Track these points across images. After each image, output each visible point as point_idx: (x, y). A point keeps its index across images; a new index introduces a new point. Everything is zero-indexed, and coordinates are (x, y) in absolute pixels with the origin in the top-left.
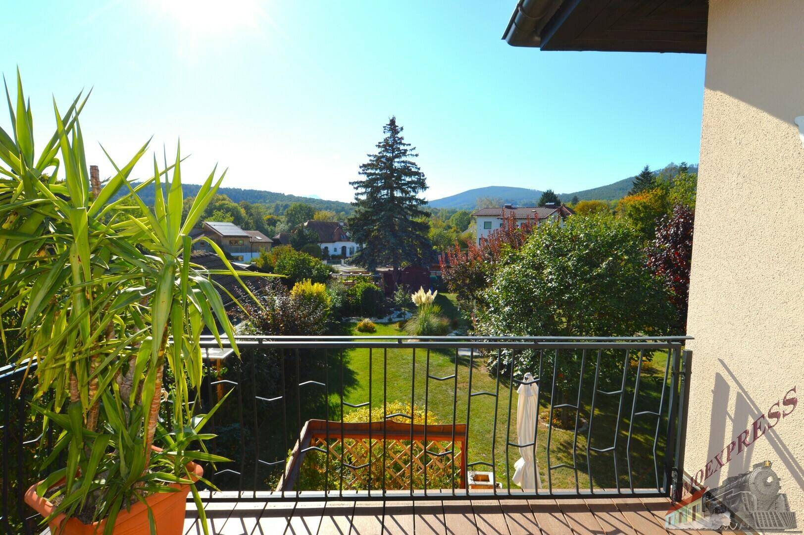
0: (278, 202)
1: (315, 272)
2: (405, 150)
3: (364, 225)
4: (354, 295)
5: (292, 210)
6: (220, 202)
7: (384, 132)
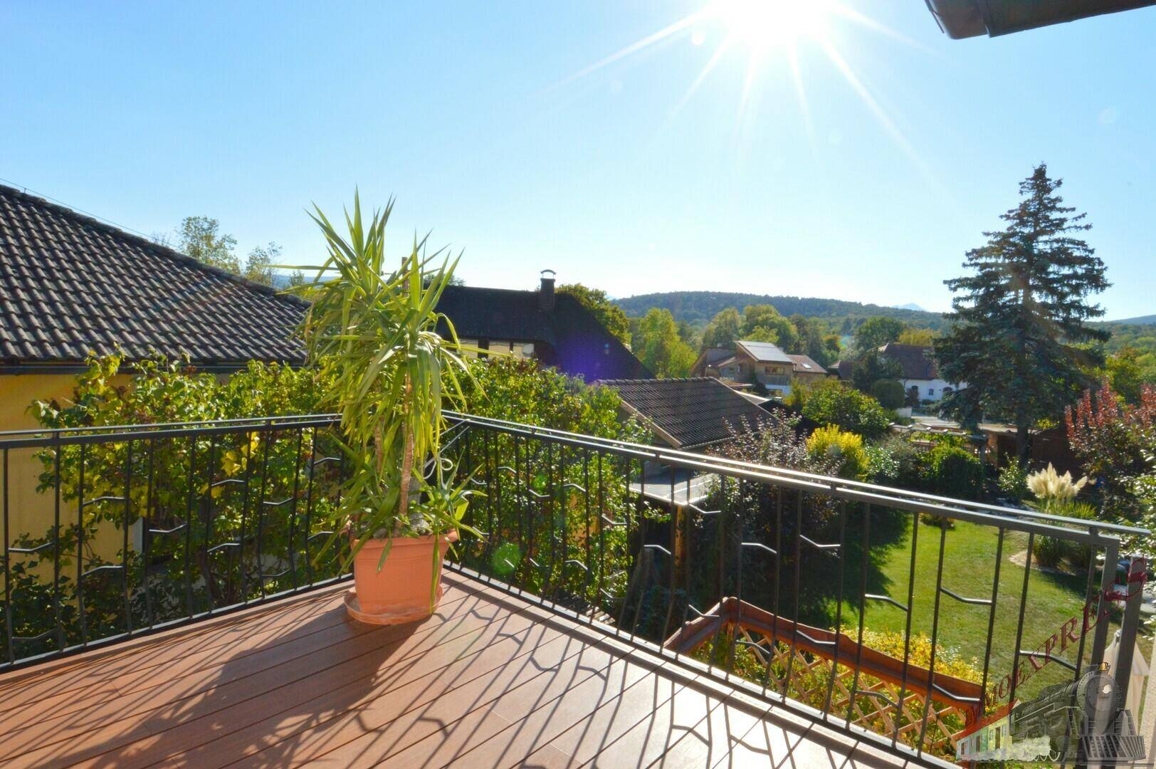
0: (851, 316)
1: (864, 420)
2: (1060, 219)
3: (963, 351)
4: (927, 464)
5: (867, 328)
6: (764, 316)
7: (1021, 192)
